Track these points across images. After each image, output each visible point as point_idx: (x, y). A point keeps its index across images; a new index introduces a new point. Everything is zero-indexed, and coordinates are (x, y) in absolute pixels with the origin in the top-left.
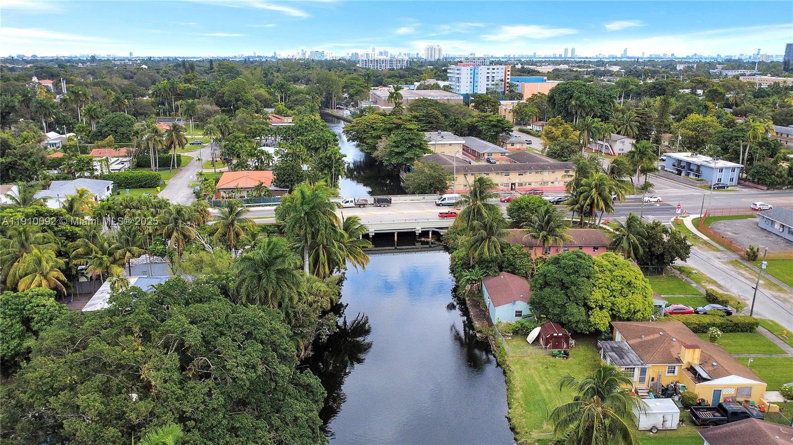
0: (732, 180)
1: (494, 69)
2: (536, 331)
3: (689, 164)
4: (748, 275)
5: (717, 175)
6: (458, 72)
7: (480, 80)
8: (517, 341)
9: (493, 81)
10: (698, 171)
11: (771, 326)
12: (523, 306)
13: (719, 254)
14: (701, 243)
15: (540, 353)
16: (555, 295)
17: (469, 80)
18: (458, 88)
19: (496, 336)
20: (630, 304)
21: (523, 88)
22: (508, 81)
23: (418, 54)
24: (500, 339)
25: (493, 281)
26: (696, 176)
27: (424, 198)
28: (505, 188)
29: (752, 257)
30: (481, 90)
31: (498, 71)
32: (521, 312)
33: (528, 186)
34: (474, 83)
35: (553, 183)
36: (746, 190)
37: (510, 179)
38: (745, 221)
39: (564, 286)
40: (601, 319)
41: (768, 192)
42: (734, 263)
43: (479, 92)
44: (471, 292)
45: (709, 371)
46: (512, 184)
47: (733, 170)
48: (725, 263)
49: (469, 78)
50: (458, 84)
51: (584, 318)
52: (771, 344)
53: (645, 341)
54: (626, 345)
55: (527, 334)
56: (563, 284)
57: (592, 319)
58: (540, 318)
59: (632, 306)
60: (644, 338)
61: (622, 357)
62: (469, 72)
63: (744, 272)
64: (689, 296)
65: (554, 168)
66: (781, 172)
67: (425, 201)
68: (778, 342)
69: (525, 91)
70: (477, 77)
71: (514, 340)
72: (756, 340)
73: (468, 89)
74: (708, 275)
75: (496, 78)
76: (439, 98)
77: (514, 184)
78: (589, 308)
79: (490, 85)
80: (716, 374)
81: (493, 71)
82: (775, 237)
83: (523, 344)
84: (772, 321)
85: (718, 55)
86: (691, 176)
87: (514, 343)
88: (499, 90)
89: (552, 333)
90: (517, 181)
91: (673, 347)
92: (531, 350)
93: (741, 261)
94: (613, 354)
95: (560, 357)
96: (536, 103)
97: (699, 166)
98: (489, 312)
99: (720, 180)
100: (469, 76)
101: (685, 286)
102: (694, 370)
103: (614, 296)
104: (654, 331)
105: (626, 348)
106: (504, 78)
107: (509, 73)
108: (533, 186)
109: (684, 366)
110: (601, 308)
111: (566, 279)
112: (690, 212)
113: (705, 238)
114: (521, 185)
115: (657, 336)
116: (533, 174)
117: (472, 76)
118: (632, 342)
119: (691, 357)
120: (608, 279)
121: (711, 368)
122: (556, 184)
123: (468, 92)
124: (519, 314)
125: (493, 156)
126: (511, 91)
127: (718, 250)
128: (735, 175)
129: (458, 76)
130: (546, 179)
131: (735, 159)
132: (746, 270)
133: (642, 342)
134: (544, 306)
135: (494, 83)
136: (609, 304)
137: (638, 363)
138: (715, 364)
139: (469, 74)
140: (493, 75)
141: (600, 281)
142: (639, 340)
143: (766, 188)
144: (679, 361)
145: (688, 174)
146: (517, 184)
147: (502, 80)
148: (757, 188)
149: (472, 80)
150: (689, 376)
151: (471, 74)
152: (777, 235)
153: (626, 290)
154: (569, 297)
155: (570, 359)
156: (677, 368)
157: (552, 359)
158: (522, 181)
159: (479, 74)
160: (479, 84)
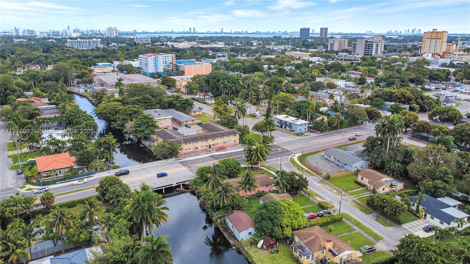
0: (305, 129)
1: (166, 57)
2: (262, 242)
3: (286, 122)
4: (329, 188)
5: (299, 128)
6: (146, 60)
7: (159, 64)
8: (253, 249)
9: (166, 64)
10: (290, 126)
11: (346, 216)
12: (252, 230)
13: (314, 178)
14: (305, 171)
15: (266, 253)
16: (267, 224)
17: (153, 65)
18: (147, 69)
19: (243, 248)
20: (299, 222)
21: (184, 68)
22: (174, 63)
23: (99, 31)
24: (246, 248)
25: (232, 216)
26: (290, 128)
27: (167, 161)
28: (206, 148)
29: (328, 178)
30: (161, 70)
31: (168, 58)
32: (251, 232)
33: (217, 145)
34: (156, 66)
35: (229, 142)
36: (312, 135)
37: (208, 143)
38: (317, 155)
39: (271, 219)
40: (288, 232)
41: (321, 134)
42: (321, 182)
43: (160, 71)
44: (221, 223)
45: (337, 250)
46: (209, 145)
47: (306, 124)
48: (319, 183)
49: (153, 64)
50: (147, 67)
51: (281, 232)
52: (349, 227)
53: (310, 240)
54: (302, 244)
55: (257, 244)
56: (270, 218)
57: (285, 232)
58: (261, 235)
59: (300, 223)
60: (309, 239)
61: (304, 251)
62: (153, 60)
63: (327, 187)
64: (312, 205)
65: (229, 134)
66: (325, 125)
67: (168, 163)
68: (351, 225)
69: (186, 69)
70: (158, 63)
71: (252, 248)
72: (344, 225)
73: (153, 70)
74: (315, 191)
75: (167, 62)
76: (143, 82)
77: (210, 145)
78: (282, 227)
79: (164, 66)
80: (340, 251)
81: (165, 58)
82: (332, 163)
83: (256, 249)
84: (345, 213)
85: (268, 32)
86: (287, 128)
87: (253, 250)
88: (170, 69)
89: (269, 242)
90: (212, 143)
91: (321, 241)
92: (261, 252)
93: (324, 180)
94: (300, 250)
95: (275, 253)
96: (197, 81)
97: (290, 124)
98: (234, 234)
99: (300, 130)
100: (153, 62)
101: (308, 201)
102: (331, 251)
103: (291, 220)
104: (311, 235)
105: (303, 245)
106: (172, 62)
107: (175, 59)
108: (220, 144)
109: (327, 250)
110: (287, 226)
111: (272, 216)
112: (295, 152)
113: (306, 168)
114: (214, 145)
115: (313, 237)
116: (219, 138)
117: (155, 62)
118: (305, 241)
119: (329, 246)
120: (289, 213)
121: (337, 249)
122: (230, 142)
123: (153, 72)
124: (250, 233)
125: (188, 122)
126: (177, 70)
127: (313, 175)
128: (307, 127)
129: (146, 62)
130: (225, 141)
131: (305, 118)
132: (328, 186)
133: (308, 241)
134: (263, 229)
135: (166, 65)
136: (290, 224)
137: (311, 252)
138: (338, 247)
139: (153, 61)
140: (166, 60)
141: (286, 214)
142: (307, 240)
143: (320, 132)
144: (325, 248)
145: (286, 127)
146: (212, 145)
147: (171, 63)
148: (316, 132)
149: (155, 65)
150: (330, 254)
151: (154, 61)
152: (333, 162)
153: (296, 216)
154: (273, 224)
155: (279, 253)
156: (325, 251)
157: (272, 255)
158: (214, 143)
159: (159, 61)
160: (159, 67)
